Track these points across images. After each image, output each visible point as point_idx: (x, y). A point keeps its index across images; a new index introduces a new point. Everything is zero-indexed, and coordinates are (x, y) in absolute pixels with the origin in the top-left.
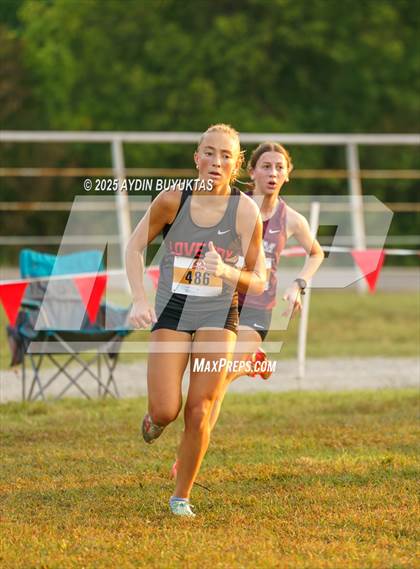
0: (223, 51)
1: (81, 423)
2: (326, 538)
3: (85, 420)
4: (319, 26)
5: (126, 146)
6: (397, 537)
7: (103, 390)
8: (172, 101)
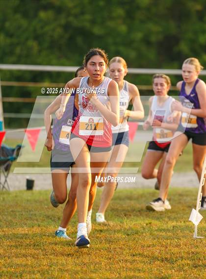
0: (42, 28)
4: (88, 17)
7: (2, 186)
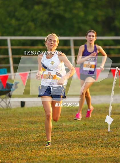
0: (36, 15)
1: (2, 115)
2: (70, 145)
3: (3, 114)
4: (62, 8)
5: (11, 40)
6: (89, 145)
7: (7, 106)
8: (23, 28)
